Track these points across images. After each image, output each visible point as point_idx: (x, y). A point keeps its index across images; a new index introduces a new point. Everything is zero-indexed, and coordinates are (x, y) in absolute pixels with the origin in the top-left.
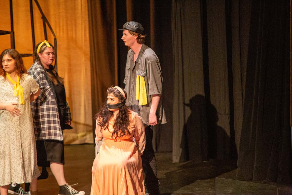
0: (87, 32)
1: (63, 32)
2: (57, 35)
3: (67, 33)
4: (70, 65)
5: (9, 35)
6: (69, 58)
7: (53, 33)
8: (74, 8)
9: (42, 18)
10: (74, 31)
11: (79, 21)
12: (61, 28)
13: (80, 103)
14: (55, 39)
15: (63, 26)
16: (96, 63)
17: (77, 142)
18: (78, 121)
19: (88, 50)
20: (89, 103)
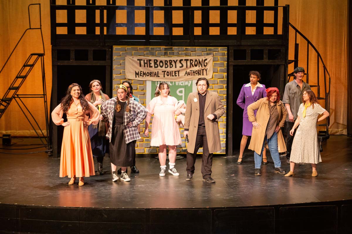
0: (347, 75)
1: (334, 74)
2: (330, 76)
3: (336, 75)
4: (336, 92)
5: (306, 75)
6: (336, 88)
7: (329, 75)
8: (340, 62)
9: (323, 67)
10: (339, 74)
11: (342, 69)
12: (333, 72)
13: (341, 112)
14: (330, 78)
15: (334, 71)
16: (350, 92)
17: (338, 134)
18: (339, 122)
19: (347, 84)
20: (345, 113)
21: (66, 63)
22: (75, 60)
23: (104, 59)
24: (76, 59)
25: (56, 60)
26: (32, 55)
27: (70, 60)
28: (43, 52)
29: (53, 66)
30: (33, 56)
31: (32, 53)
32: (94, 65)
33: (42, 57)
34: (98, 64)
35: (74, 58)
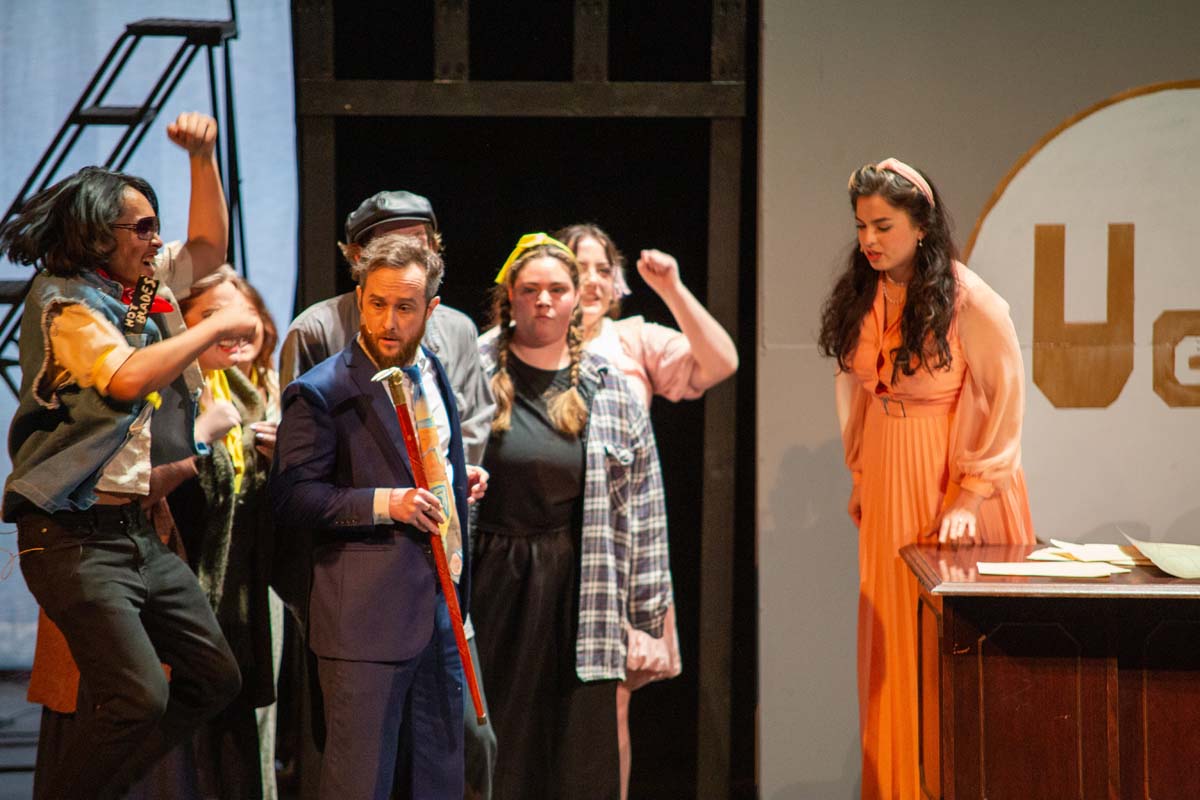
21: (398, 99)
22: (474, 77)
23: (697, 68)
24: (483, 67)
25: (328, 76)
26: (139, 30)
27: (428, 75)
28: (224, 15)
29: (301, 119)
30: (146, 41)
31: (136, 17)
32: (617, 113)
33: (218, 52)
34: (651, 111)
35: (465, 60)
